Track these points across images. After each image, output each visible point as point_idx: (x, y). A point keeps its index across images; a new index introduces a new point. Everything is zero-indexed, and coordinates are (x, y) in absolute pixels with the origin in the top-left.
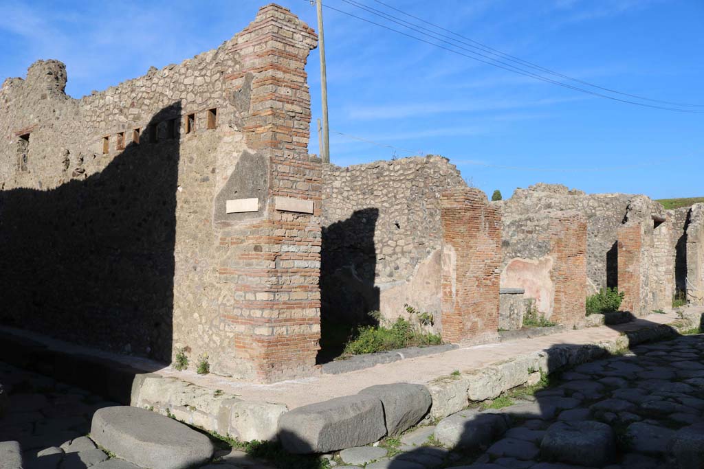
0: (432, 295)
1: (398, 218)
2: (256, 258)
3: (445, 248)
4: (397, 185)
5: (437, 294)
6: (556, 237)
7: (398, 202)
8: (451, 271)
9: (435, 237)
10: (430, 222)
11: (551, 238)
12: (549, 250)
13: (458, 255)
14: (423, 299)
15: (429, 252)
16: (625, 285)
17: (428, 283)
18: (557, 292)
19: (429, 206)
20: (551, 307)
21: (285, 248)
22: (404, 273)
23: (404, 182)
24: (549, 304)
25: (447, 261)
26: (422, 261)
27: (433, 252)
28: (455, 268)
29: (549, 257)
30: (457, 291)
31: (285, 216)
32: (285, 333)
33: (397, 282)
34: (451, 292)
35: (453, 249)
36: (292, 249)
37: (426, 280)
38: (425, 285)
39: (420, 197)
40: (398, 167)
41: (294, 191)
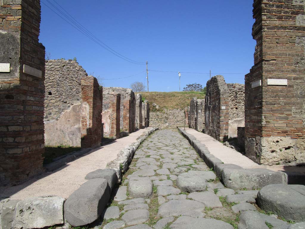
0: (71, 126)
1: (51, 89)
2: (8, 104)
3: (83, 104)
4: (50, 72)
5: (74, 126)
6: (112, 102)
7: (51, 81)
8: (87, 114)
9: (73, 99)
10: (70, 92)
11: (110, 102)
12: (109, 107)
13: (90, 107)
14: (66, 128)
15: (69, 106)
16: (126, 121)
17: (69, 121)
18: (112, 124)
19: (70, 84)
20: (110, 130)
21: (28, 98)
22: (55, 116)
23: (54, 71)
24: (109, 129)
25: (85, 110)
26: (66, 111)
27: (71, 106)
28: (88, 113)
29: (109, 110)
30: (90, 124)
31: (28, 78)
32: (29, 151)
33: (51, 121)
34: (86, 124)
35: (87, 104)
36: (32, 99)
37: (68, 119)
38: (67, 122)
39: (65, 80)
40: (51, 64)
41: (32, 63)
